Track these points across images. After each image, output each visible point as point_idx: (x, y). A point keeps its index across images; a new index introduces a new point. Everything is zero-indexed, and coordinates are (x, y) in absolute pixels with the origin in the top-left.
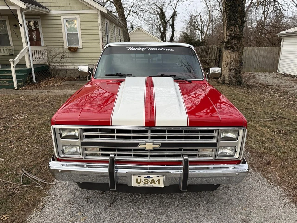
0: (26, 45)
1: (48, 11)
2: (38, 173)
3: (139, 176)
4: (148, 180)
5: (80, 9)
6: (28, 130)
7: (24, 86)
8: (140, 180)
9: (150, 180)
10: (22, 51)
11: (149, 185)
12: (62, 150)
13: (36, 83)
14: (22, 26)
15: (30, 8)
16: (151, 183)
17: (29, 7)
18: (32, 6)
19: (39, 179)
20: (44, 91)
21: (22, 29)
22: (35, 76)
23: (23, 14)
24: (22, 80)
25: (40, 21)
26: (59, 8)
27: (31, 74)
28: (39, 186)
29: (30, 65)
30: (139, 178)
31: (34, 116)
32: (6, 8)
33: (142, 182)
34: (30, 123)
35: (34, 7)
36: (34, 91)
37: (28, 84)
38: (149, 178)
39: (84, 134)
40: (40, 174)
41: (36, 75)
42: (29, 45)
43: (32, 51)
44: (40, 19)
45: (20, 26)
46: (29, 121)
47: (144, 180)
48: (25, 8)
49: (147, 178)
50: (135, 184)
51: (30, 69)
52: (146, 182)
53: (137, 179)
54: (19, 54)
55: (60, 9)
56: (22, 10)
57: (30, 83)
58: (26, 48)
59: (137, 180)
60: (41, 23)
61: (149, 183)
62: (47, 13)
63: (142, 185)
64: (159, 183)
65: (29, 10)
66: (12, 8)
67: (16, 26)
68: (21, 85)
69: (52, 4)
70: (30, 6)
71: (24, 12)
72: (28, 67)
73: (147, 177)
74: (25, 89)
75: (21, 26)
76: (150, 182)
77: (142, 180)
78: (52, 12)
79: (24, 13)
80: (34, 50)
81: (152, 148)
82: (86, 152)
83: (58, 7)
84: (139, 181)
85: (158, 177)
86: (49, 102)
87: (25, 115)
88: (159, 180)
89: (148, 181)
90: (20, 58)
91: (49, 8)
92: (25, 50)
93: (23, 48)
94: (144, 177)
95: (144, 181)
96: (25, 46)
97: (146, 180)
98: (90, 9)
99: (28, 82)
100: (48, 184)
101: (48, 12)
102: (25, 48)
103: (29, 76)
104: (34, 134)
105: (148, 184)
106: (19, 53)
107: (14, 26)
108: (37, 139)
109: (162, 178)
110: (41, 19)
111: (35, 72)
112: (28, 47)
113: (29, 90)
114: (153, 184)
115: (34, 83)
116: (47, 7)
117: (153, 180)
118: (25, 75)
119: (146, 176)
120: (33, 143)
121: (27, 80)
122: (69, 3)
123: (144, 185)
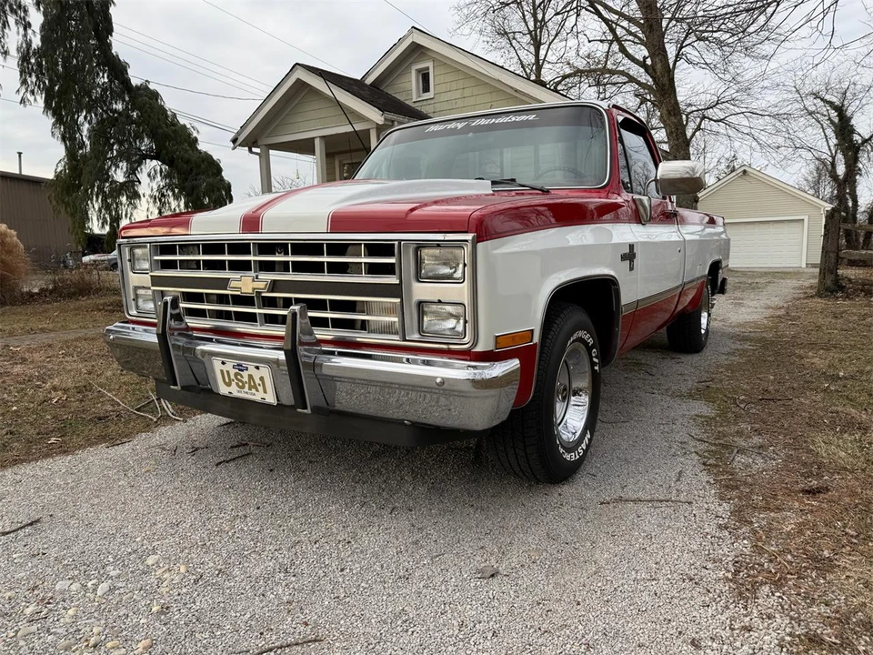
3: (223, 363)
4: (242, 377)
8: (228, 372)
9: (245, 374)
11: (247, 393)
16: (250, 389)
17: (393, 122)
18: (400, 118)
30: (225, 368)
32: (348, 129)
33: (233, 380)
38: (242, 370)
39: (156, 258)
47: (236, 374)
48: (383, 123)
49: (240, 370)
50: (223, 390)
52: (241, 384)
59: (222, 373)
61: (247, 386)
63: (234, 391)
64: (265, 392)
66: (358, 127)
70: (395, 117)
73: (238, 365)
76: (246, 383)
77: (233, 377)
81: (251, 291)
84: (227, 381)
85: (257, 368)
88: (262, 379)
89: (244, 381)
94: (233, 368)
97: (239, 377)
100: (174, 419)
105: (245, 390)
109: (265, 372)
114: (254, 391)
117: (250, 377)
119: (235, 362)
122: (490, 104)
123: (239, 392)
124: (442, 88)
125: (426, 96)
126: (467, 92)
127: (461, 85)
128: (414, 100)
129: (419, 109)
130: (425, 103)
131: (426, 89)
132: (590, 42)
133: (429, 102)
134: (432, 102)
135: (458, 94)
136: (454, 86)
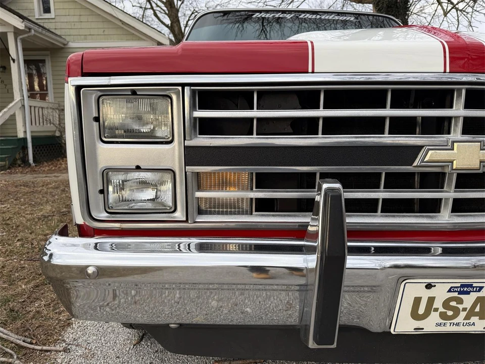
0: (19, 96)
1: (66, 43)
2: (15, 319)
3: (429, 286)
5: (122, 40)
6: (5, 229)
7: (9, 168)
9: (470, 297)
10: (11, 105)
11: (458, 324)
12: (102, 192)
13: (34, 165)
14: (16, 62)
15: (33, 31)
16: (467, 317)
17: (30, 29)
18: (36, 28)
19: (13, 337)
20: (48, 175)
21: (14, 67)
22: (33, 154)
23: (18, 40)
24: (8, 157)
25: (49, 58)
26: (85, 37)
27: (25, 148)
28: (11, 356)
29: (25, 132)
30: (427, 295)
31: (23, 207)
33: (436, 310)
34: (10, 218)
35: (40, 30)
36: (29, 175)
37: (17, 166)
38: (468, 293)
40: (19, 323)
41: (35, 151)
42: (25, 96)
43: (31, 107)
44: (49, 57)
45: (12, 62)
46: (7, 216)
47: (446, 304)
48: (23, 28)
49: (460, 293)
50: (404, 325)
51: (25, 139)
52: (450, 313)
53: (416, 298)
54: (5, 110)
55: (86, 39)
56: (17, 32)
57: (22, 164)
58: (18, 101)
59: (417, 301)
60: (50, 62)
61: (463, 314)
62: (62, 46)
63: (431, 325)
65: (29, 34)
67: (4, 68)
68: (5, 166)
69: (72, 32)
70: (32, 26)
71: (21, 37)
72: (21, 135)
73: (463, 286)
74: (11, 173)
75: (14, 61)
76: (464, 309)
77: (438, 304)
78: (72, 45)
79: (21, 39)
80: (35, 107)
81: (478, 165)
82: (199, 194)
83: (83, 37)
84: (421, 311)
86: (57, 188)
87: (3, 206)
89: (461, 307)
90: (7, 117)
91: (68, 38)
92: (17, 103)
93: (12, 99)
94: (449, 291)
95: (442, 309)
96: (17, 97)
97: (453, 304)
98: (139, 39)
99: (19, 162)
100: (41, 350)
101: (64, 45)
102: (16, 101)
103: (21, 151)
104: (17, 236)
105: (455, 321)
106: (5, 107)
107: (2, 67)
108: (22, 245)
110: (51, 57)
111: (33, 146)
112: (23, 99)
113: (19, 175)
114: (473, 319)
115: (30, 165)
116: (62, 36)
117: (482, 300)
118: (13, 148)
119: (458, 282)
120: (10, 252)
121: (15, 160)
122: (103, 30)
123: (439, 325)
124: (63, 12)
125: (47, 16)
126: (83, 19)
127: (78, 12)
128: (37, 17)
129: (42, 24)
130: (47, 21)
131: (47, 10)
132: (133, 6)
133: (51, 21)
134: (53, 21)
135: (76, 19)
136: (72, 12)
